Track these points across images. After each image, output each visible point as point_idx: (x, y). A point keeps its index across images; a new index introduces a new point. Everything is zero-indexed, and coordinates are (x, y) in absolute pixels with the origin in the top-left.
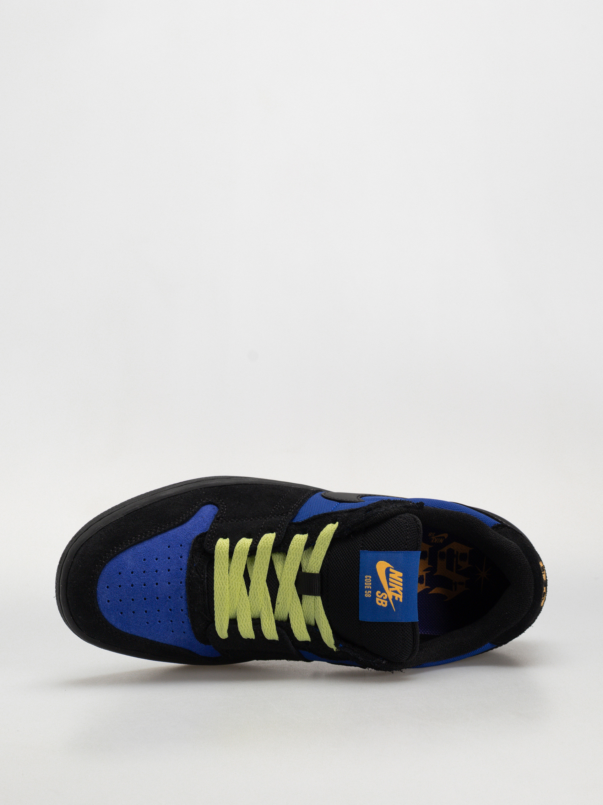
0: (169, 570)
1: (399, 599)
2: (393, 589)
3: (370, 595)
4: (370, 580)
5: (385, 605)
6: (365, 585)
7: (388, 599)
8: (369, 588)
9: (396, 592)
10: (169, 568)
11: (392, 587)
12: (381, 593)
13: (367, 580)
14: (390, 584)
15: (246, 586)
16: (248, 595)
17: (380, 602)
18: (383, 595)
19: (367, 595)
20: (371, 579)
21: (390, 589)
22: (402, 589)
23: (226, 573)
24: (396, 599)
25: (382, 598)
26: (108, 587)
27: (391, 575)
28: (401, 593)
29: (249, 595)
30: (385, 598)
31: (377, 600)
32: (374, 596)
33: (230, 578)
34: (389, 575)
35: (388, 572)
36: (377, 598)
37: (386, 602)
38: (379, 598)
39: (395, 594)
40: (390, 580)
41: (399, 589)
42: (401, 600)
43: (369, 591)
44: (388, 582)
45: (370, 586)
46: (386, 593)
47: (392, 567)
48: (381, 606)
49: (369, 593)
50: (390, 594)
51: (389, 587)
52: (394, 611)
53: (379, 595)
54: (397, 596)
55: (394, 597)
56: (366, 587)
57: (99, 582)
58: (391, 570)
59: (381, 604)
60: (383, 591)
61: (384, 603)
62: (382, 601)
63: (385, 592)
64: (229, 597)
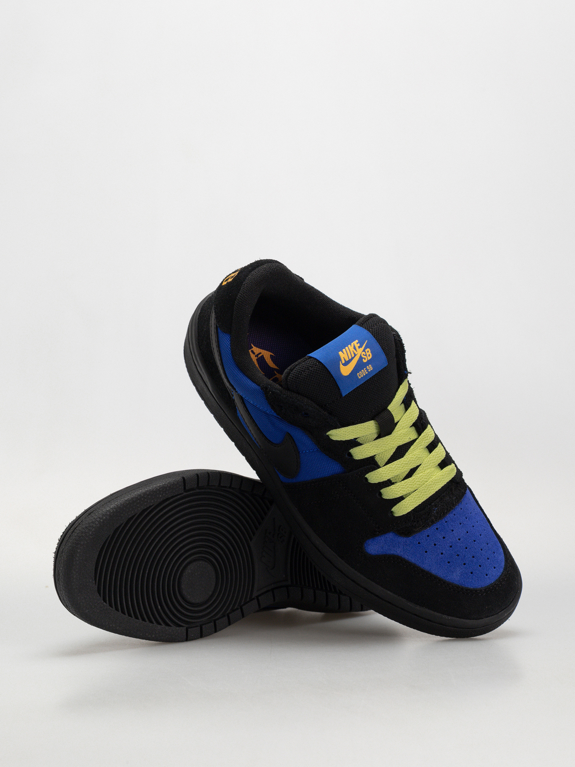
0: (444, 538)
1: (357, 343)
2: (355, 351)
3: (370, 365)
4: (361, 373)
5: (368, 349)
6: (366, 375)
7: (364, 351)
8: (365, 370)
9: (355, 348)
10: (442, 539)
11: (354, 353)
12: (364, 358)
13: (362, 375)
14: (353, 355)
15: (416, 470)
16: (420, 465)
17: (369, 355)
18: (364, 356)
19: (371, 368)
20: (359, 373)
21: (356, 354)
22: (349, 346)
23: (419, 491)
24: (359, 345)
25: (366, 355)
26: (487, 575)
27: (347, 360)
28: (352, 344)
29: (420, 463)
30: (364, 353)
31: (369, 358)
32: (369, 362)
33: (420, 486)
34: (348, 361)
35: (346, 363)
36: (369, 359)
37: (366, 350)
38: (367, 357)
39: (357, 348)
40: (350, 358)
41: (351, 347)
42: (357, 341)
43: (368, 368)
44: (352, 358)
45: (364, 370)
46: (361, 354)
47: (341, 362)
48: (371, 352)
49: (369, 367)
50: (360, 351)
51: (355, 355)
52: (367, 342)
53: (365, 359)
54: (357, 346)
55: (359, 347)
56: (367, 373)
57: (488, 585)
58: (343, 362)
59: (370, 353)
60: (361, 358)
61: (368, 352)
62: (368, 354)
63: (361, 356)
64: (432, 478)
